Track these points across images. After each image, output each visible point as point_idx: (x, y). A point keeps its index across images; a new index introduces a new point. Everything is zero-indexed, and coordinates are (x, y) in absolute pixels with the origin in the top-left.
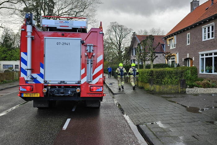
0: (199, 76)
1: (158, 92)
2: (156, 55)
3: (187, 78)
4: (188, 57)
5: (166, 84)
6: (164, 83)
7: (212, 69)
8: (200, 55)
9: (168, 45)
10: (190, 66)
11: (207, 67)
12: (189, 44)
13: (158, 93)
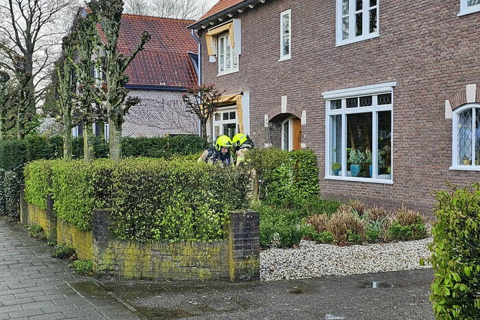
0: (324, 190)
1: (134, 278)
2: (133, 94)
3: (279, 196)
4: (284, 111)
5: (171, 237)
6: (162, 236)
7: (370, 163)
8: (328, 104)
9: (212, 60)
10: (291, 148)
11: (353, 153)
12: (289, 57)
13: (131, 284)
